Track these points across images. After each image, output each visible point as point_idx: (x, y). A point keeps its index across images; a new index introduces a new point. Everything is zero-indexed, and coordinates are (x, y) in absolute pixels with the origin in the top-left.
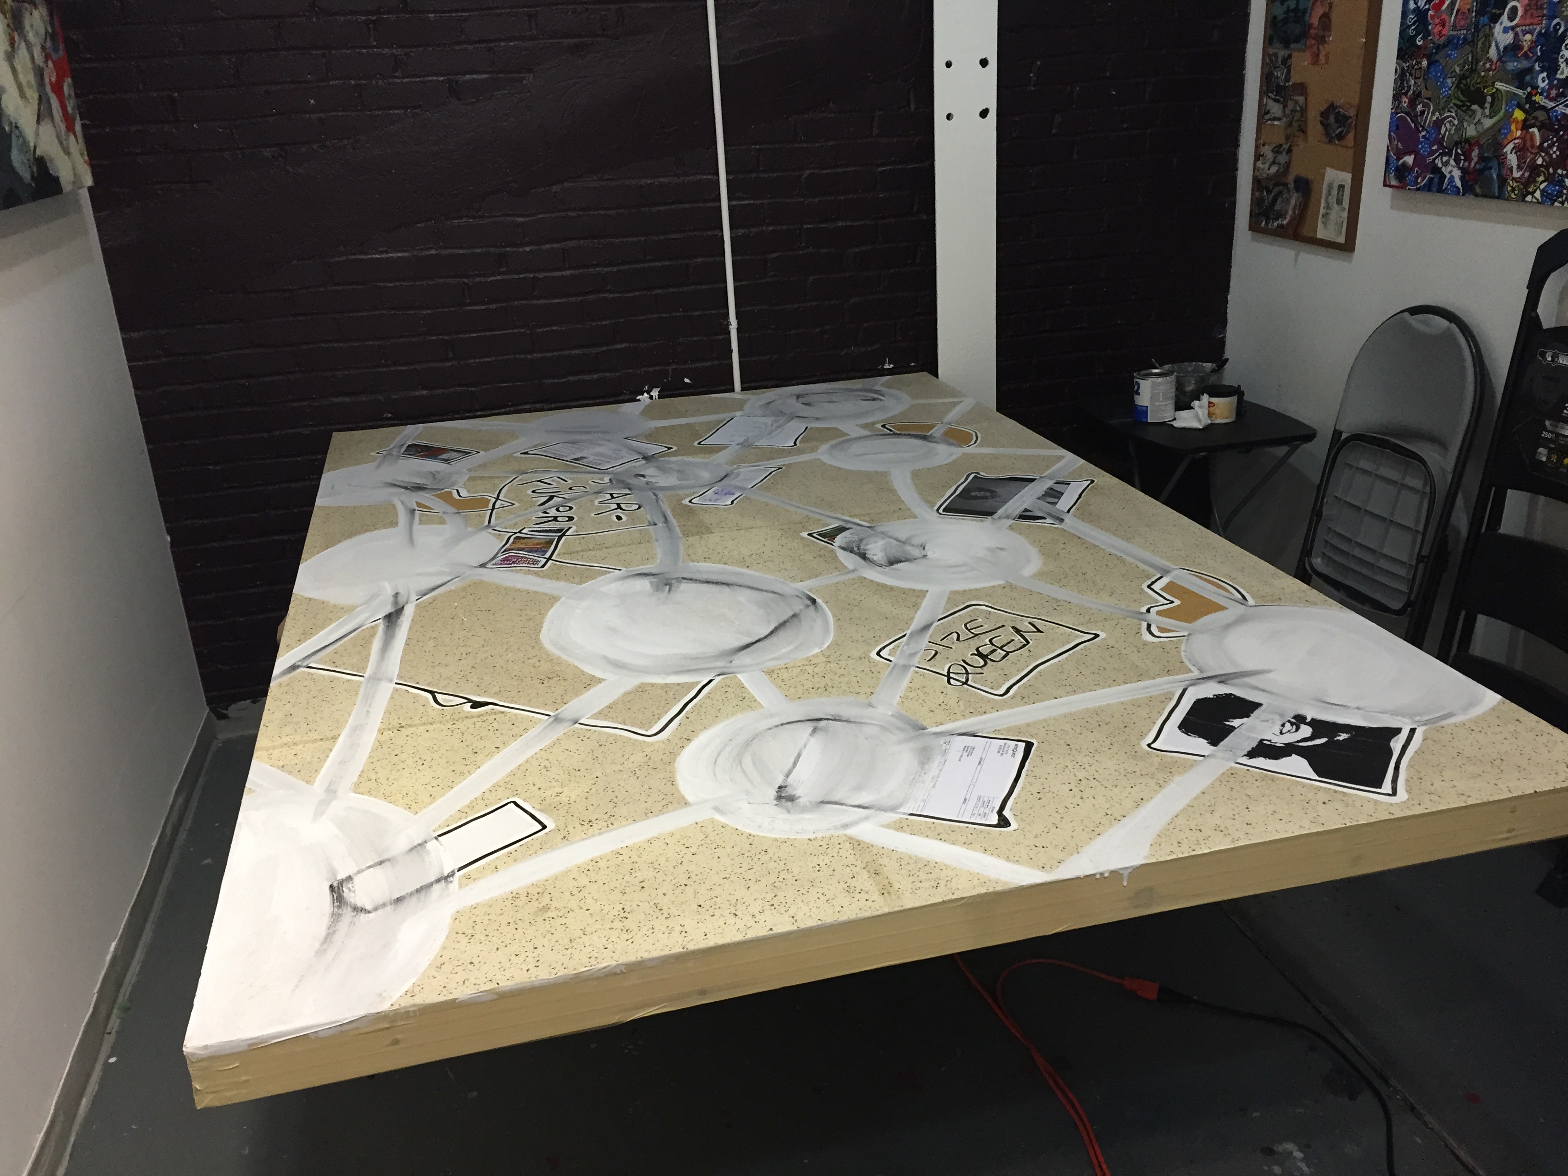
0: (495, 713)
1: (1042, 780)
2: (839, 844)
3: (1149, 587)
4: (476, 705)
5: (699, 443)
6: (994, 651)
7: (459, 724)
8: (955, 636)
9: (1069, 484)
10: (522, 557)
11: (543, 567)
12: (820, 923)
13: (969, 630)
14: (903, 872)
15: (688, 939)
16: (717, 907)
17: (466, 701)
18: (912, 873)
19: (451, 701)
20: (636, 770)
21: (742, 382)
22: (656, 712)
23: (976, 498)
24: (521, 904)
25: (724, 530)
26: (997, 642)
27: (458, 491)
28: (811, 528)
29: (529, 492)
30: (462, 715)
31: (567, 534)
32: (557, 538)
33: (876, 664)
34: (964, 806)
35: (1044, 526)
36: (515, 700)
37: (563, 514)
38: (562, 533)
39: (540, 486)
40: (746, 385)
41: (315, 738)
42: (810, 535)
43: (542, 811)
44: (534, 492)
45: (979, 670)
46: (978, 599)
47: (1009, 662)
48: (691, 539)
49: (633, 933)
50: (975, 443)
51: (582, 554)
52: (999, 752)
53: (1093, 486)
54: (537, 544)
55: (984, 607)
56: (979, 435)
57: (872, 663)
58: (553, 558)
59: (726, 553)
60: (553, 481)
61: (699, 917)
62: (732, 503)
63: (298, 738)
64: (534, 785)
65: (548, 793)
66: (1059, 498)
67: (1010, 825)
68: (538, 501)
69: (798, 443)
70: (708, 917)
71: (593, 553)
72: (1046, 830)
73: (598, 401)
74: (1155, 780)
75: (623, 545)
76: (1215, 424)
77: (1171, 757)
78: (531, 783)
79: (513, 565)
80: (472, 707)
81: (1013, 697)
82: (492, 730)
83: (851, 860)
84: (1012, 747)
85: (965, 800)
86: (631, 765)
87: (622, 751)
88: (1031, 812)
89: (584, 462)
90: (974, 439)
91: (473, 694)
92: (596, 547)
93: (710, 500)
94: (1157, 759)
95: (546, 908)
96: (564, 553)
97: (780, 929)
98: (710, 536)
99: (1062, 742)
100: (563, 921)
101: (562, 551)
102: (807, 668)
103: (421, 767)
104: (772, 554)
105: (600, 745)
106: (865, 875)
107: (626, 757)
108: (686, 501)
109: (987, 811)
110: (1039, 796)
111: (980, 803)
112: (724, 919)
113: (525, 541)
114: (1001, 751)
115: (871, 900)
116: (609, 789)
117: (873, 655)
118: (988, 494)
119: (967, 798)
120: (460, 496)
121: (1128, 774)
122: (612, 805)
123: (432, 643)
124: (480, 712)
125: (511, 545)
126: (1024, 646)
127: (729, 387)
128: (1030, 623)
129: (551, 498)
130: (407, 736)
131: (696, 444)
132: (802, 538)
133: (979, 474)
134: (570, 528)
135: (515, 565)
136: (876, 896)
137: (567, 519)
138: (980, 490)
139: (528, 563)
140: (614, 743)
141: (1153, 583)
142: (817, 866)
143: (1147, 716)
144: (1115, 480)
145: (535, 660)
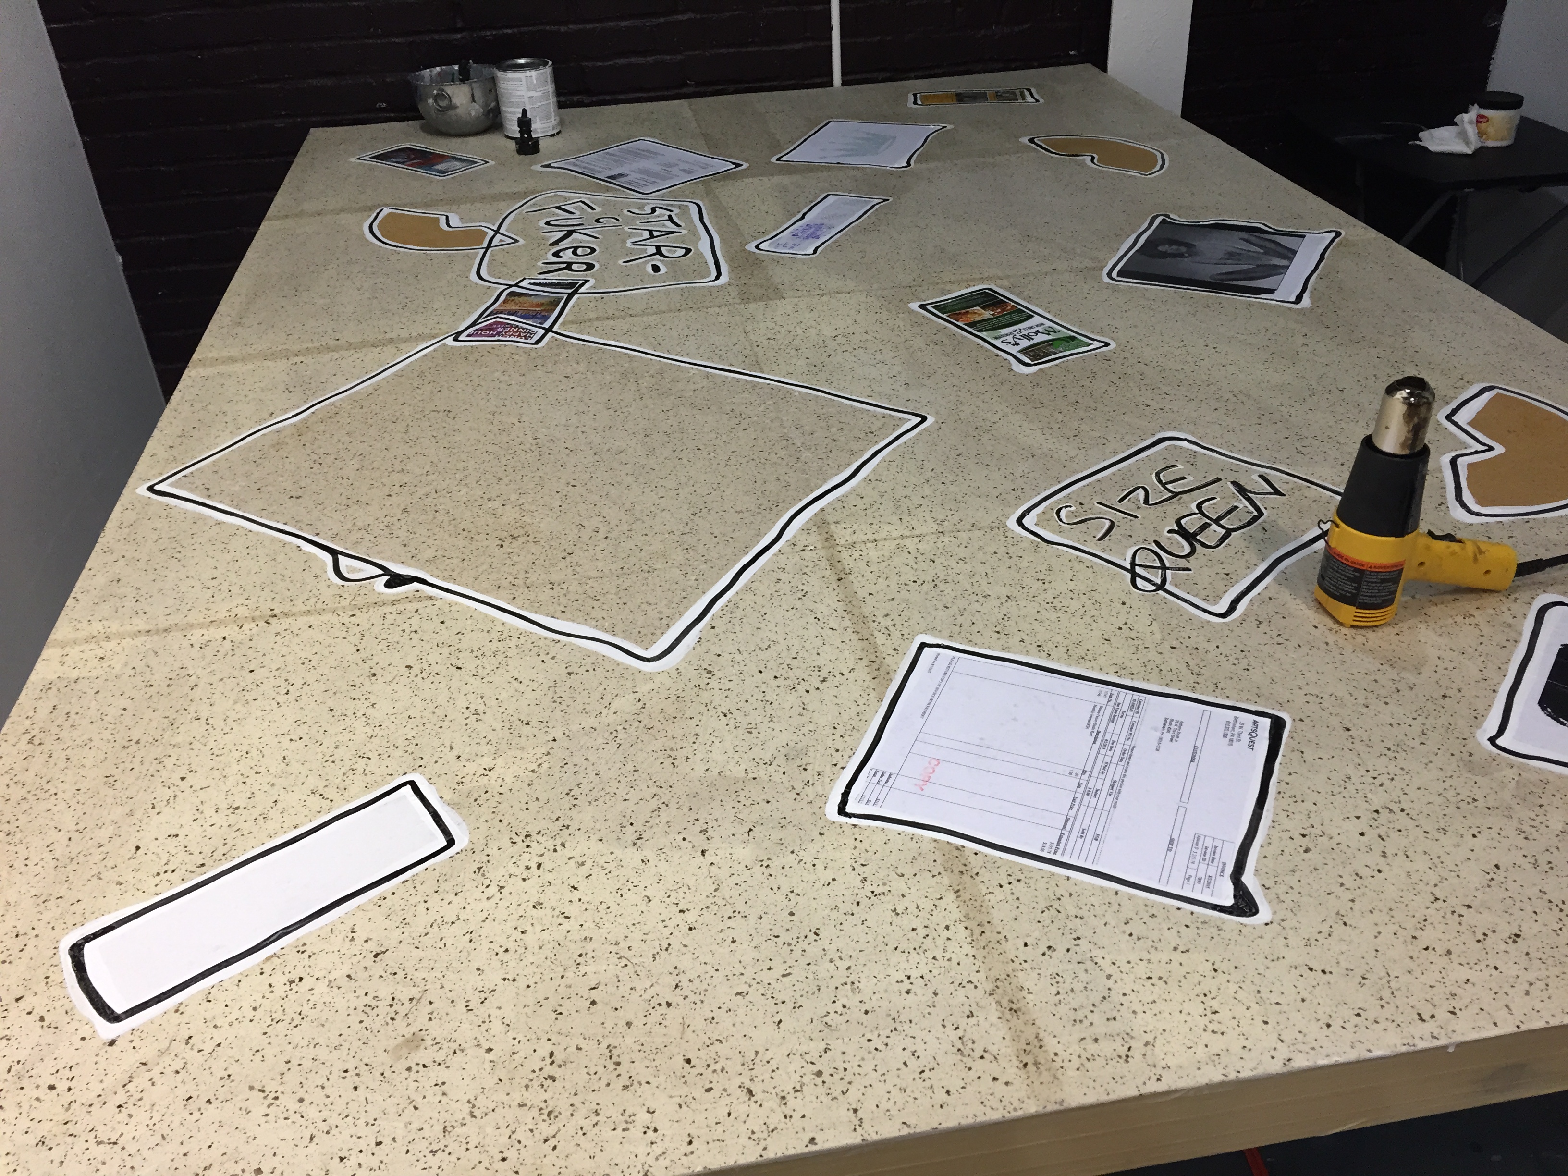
0: (420, 599)
1: (1308, 805)
2: (947, 928)
3: (1449, 417)
4: (395, 580)
5: (778, 160)
6: (1205, 526)
7: (361, 618)
8: (1141, 493)
9: (1304, 237)
10: (511, 326)
11: (538, 342)
12: (905, 1131)
13: (1164, 485)
14: (1062, 1010)
15: (657, 1149)
16: (718, 1067)
17: (381, 572)
18: (1080, 1015)
19: (360, 570)
20: (620, 728)
21: (843, 74)
22: (667, 612)
23: (1165, 255)
24: (376, 1026)
25: (800, 294)
26: (1212, 510)
27: (447, 217)
28: (923, 296)
29: (542, 223)
30: (371, 599)
31: (582, 290)
32: (565, 296)
33: (1017, 541)
34: (1170, 854)
35: (1271, 305)
36: (455, 574)
37: (580, 259)
38: (574, 287)
39: (558, 215)
40: (849, 78)
41: (139, 628)
42: (922, 307)
43: (453, 805)
44: (548, 223)
45: (1182, 563)
46: (1175, 428)
47: (1232, 550)
48: (752, 306)
49: (559, 1123)
50: (1162, 168)
51: (596, 323)
52: (1225, 736)
53: (1340, 243)
54: (538, 305)
55: (1185, 444)
56: (1166, 157)
57: (1009, 539)
58: (555, 329)
59: (800, 332)
60: (576, 208)
61: (684, 1090)
62: (815, 251)
63: (115, 627)
64: (452, 748)
65: (471, 767)
66: (1291, 260)
67: (1257, 912)
68: (550, 237)
69: (912, 162)
70: (699, 1093)
71: (612, 322)
72: (1325, 928)
73: (652, 94)
74: (1515, 823)
75: (655, 313)
76: (1488, 148)
77: (1538, 771)
78: (448, 745)
79: (496, 338)
80: (388, 585)
81: (1242, 620)
82: (408, 631)
83: (967, 971)
84: (1248, 727)
85: (1171, 841)
86: (612, 718)
87: (601, 688)
88: (1292, 880)
89: (621, 181)
90: (1160, 162)
91: (394, 561)
92: (617, 313)
93: (785, 246)
94: (1510, 773)
95: (415, 1041)
96: (572, 322)
97: (829, 1140)
98: (778, 302)
99: (1334, 721)
100: (440, 1074)
101: (571, 318)
102: (907, 542)
103: (282, 699)
104: (865, 336)
105: (570, 674)
106: (993, 1013)
107: (606, 702)
108: (751, 247)
109: (1212, 871)
110: (1305, 842)
111: (1199, 851)
112: (728, 1100)
113: (522, 299)
114: (1229, 734)
115: (1003, 1079)
116: (570, 768)
117: (1012, 523)
118: (1183, 249)
119: (1175, 836)
120: (449, 225)
121: (1461, 804)
122: (567, 802)
123: (355, 464)
124: (398, 594)
125: (500, 305)
126: (1255, 519)
127: (825, 79)
128: (1261, 476)
129: (569, 234)
130: (277, 634)
131: (774, 160)
132: (911, 312)
133: (1168, 217)
134: (587, 281)
135: (500, 338)
136: (1012, 1072)
137: (585, 267)
138: (1172, 242)
139: (519, 336)
140: (591, 670)
141: (1455, 411)
142: (907, 981)
143: (1479, 676)
144: (1372, 234)
145: (497, 504)
